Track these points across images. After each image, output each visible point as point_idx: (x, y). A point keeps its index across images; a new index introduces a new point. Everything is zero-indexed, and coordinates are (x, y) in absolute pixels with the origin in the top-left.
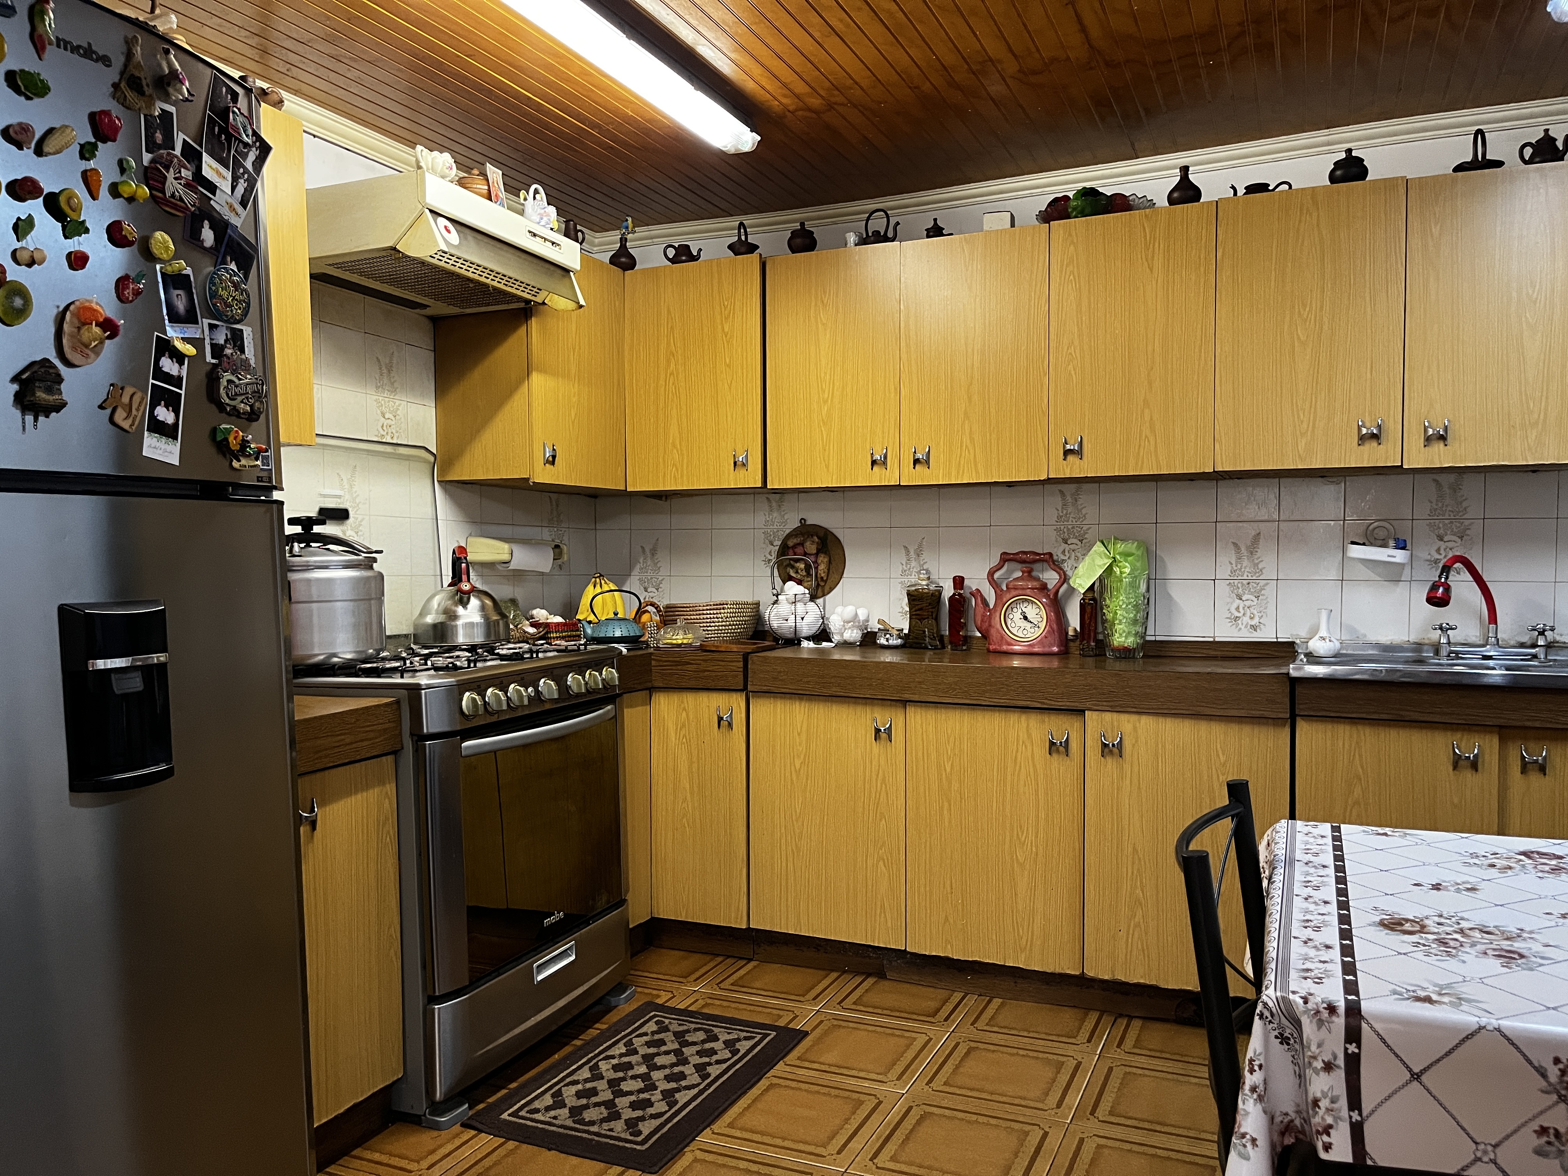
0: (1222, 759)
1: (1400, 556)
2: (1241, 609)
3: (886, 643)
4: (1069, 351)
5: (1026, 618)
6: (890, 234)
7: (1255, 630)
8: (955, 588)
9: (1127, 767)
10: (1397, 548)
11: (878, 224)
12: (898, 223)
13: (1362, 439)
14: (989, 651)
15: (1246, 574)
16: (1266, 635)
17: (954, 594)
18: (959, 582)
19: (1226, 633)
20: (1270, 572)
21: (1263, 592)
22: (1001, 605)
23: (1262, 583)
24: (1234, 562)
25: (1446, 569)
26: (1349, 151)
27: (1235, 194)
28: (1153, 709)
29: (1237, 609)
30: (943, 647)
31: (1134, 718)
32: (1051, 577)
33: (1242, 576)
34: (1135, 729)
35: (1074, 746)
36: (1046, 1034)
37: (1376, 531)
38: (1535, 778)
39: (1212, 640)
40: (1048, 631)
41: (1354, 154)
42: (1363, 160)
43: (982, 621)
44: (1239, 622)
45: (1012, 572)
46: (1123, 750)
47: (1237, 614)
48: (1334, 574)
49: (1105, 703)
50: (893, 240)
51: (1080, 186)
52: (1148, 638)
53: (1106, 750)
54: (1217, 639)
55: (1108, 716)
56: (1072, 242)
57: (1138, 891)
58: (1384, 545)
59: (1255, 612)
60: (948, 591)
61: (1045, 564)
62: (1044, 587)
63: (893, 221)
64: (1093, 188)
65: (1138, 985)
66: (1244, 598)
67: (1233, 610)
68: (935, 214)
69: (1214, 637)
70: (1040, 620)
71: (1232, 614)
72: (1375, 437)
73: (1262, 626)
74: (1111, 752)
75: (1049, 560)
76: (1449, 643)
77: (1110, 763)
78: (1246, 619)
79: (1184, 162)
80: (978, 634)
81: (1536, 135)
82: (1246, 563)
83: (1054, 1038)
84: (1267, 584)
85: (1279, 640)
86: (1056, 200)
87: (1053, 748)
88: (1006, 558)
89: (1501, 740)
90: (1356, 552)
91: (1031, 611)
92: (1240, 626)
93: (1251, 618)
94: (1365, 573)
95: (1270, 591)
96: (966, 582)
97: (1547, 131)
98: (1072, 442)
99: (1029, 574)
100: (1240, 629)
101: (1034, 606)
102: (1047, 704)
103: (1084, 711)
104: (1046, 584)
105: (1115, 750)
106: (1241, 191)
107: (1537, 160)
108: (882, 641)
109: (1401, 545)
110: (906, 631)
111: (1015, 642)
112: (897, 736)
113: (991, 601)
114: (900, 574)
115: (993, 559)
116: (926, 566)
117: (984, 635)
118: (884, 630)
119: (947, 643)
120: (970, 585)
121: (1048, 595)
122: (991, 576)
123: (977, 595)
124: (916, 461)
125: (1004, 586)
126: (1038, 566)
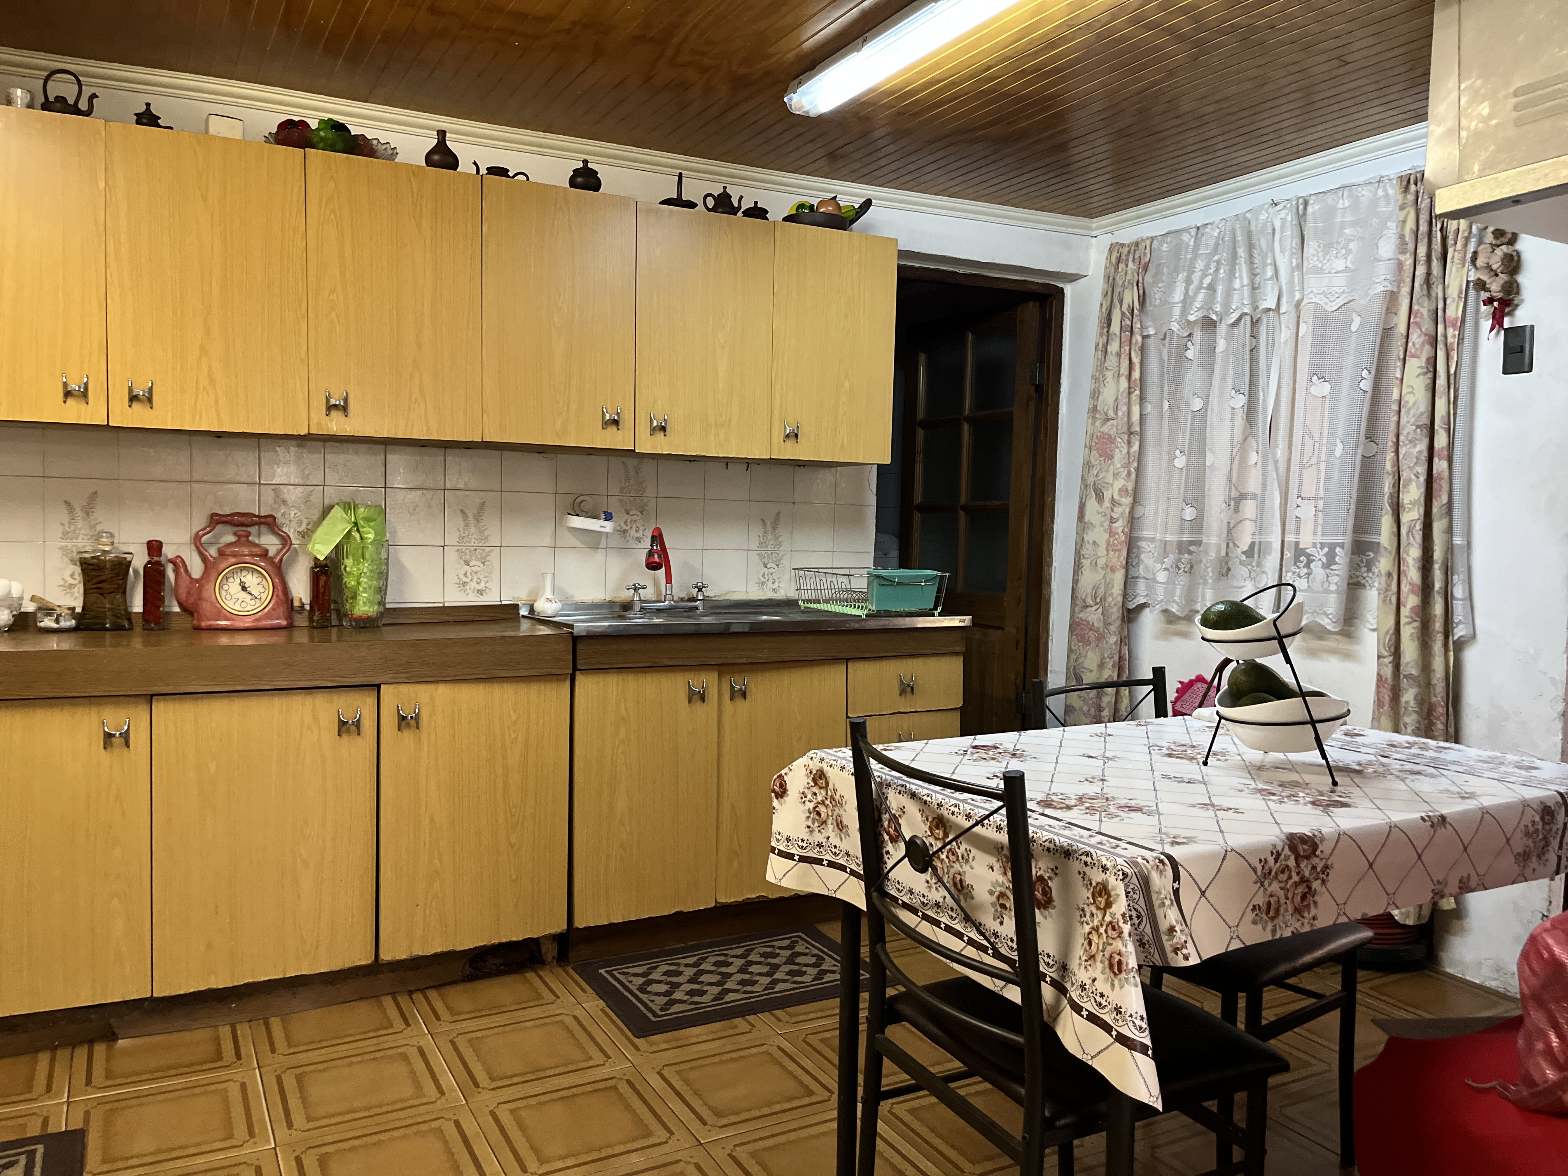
0: (514, 718)
1: (610, 526)
2: (469, 575)
3: (55, 626)
4: (331, 298)
5: (244, 589)
6: (83, 105)
7: (482, 595)
8: (149, 554)
9: (424, 737)
10: (607, 519)
11: (64, 88)
12: (94, 96)
13: (606, 424)
14: (198, 628)
15: (473, 540)
16: (491, 598)
17: (149, 563)
18: (154, 547)
19: (455, 598)
20: (494, 541)
21: (488, 558)
22: (216, 575)
23: (488, 549)
24: (461, 529)
26: (586, 162)
27: (478, 172)
28: (450, 676)
29: (465, 575)
30: (131, 628)
31: (430, 687)
32: (270, 542)
33: (470, 542)
34: (432, 699)
35: (368, 726)
36: (361, 1033)
37: (582, 504)
38: (739, 702)
39: (441, 605)
40: (277, 603)
41: (590, 165)
42: (597, 173)
43: (189, 593)
44: (467, 587)
45: (221, 535)
46: (420, 722)
47: (465, 580)
48: (548, 541)
49: (403, 675)
50: (88, 114)
51: (326, 116)
52: (388, 606)
53: (404, 723)
54: (446, 605)
55: (404, 689)
56: (332, 177)
57: (436, 861)
58: (596, 517)
59: (481, 577)
60: (139, 560)
61: (264, 529)
62: (264, 554)
63: (87, 92)
64: (343, 125)
65: (436, 955)
66: (471, 564)
67: (462, 576)
68: (149, 99)
69: (444, 603)
70: (263, 590)
71: (460, 580)
72: (616, 423)
73: (488, 590)
74: (408, 724)
75: (269, 522)
76: (640, 600)
77: (408, 735)
78: (473, 584)
79: (443, 126)
80: (177, 609)
81: (717, 191)
82: (473, 530)
83: (371, 1034)
84: (492, 551)
85: (503, 603)
86: (290, 122)
87: (344, 728)
88: (216, 520)
89: (719, 675)
91: (251, 580)
92: (468, 591)
93: (478, 583)
94: (574, 541)
95: (494, 557)
96: (164, 549)
97: (725, 188)
98: (337, 396)
99: (243, 539)
100: (468, 594)
101: (256, 575)
102: (338, 682)
103: (378, 686)
104: (267, 551)
105: (413, 722)
106: (483, 171)
107: (720, 210)
108: (48, 623)
109: (608, 517)
110: (79, 610)
111: (230, 616)
112: (139, 738)
113: (196, 568)
114: (65, 535)
115: (200, 521)
116: (105, 526)
117: (188, 610)
118: (47, 610)
119: (138, 623)
120: (169, 552)
121: (271, 561)
122: (197, 540)
123: (178, 563)
124: (133, 398)
125: (213, 552)
126: (253, 530)
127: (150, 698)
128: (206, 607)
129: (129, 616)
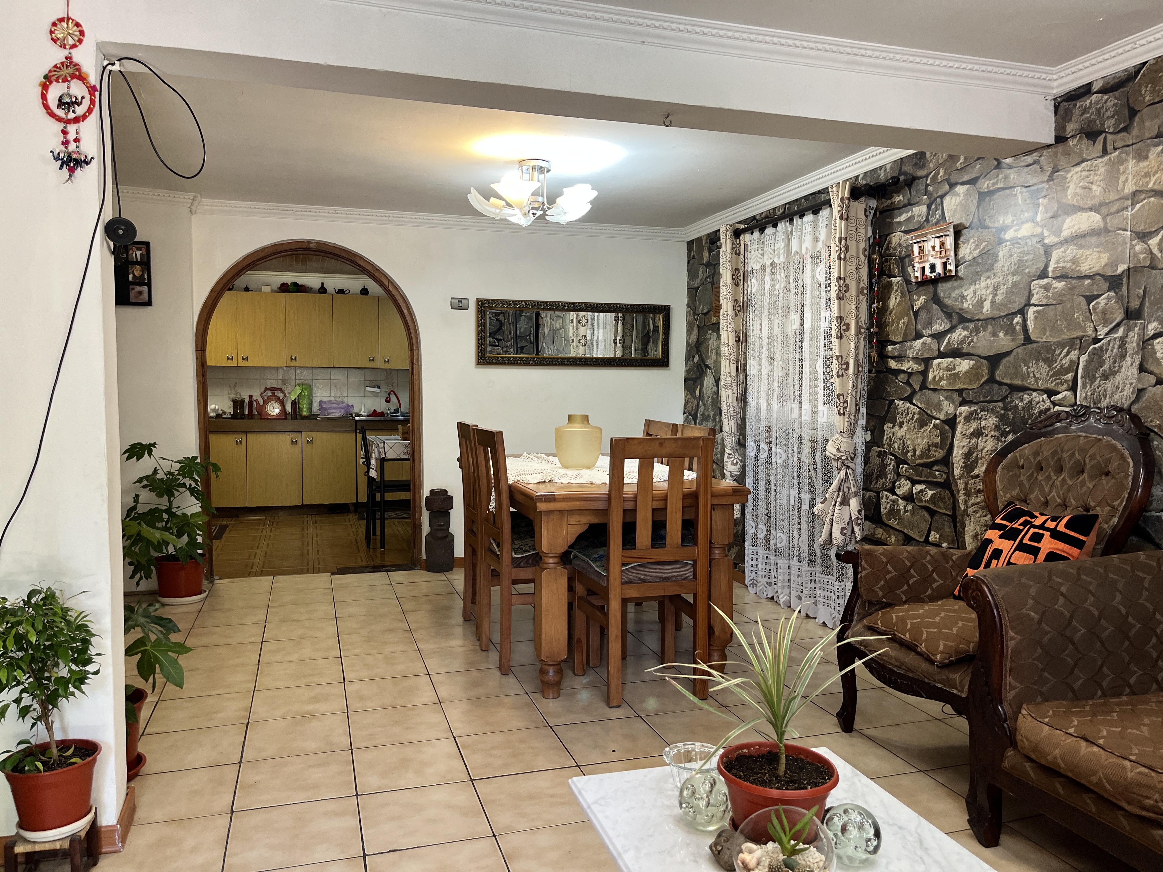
1: (378, 390)
5: (274, 408)
8: (249, 399)
9: (314, 447)
13: (370, 361)
14: (262, 418)
15: (339, 395)
17: (249, 401)
18: (251, 397)
22: (266, 404)
23: (344, 397)
24: (335, 391)
25: (389, 394)
28: (321, 430)
30: (245, 418)
31: (315, 433)
32: (281, 395)
34: (316, 436)
35: (300, 442)
37: (372, 384)
40: (282, 411)
41: (365, 287)
42: (368, 289)
43: (259, 409)
45: (268, 393)
46: (313, 440)
48: (362, 395)
50: (232, 290)
52: (310, 413)
53: (309, 442)
55: (308, 433)
56: (292, 299)
58: (374, 387)
60: (247, 401)
61: (279, 391)
64: (296, 282)
65: (318, 505)
70: (279, 408)
72: (373, 360)
74: (311, 443)
75: (280, 389)
76: (390, 413)
77: (309, 445)
80: (257, 413)
82: (338, 391)
86: (283, 284)
87: (293, 443)
88: (266, 389)
90: (368, 389)
91: (276, 405)
94: (370, 395)
98: (294, 356)
99: (274, 394)
103: (302, 432)
104: (280, 398)
108: (225, 416)
109: (379, 387)
110: (232, 413)
111: (270, 415)
112: (244, 443)
113: (261, 402)
114: (229, 394)
115: (262, 390)
116: (239, 391)
117: (260, 414)
118: (224, 413)
119: (247, 416)
120: (254, 398)
121: (280, 400)
122: (261, 395)
123: (256, 401)
124: (243, 359)
125: (266, 398)
126: (276, 392)
127: (246, 432)
128: (263, 413)
129: (244, 415)
